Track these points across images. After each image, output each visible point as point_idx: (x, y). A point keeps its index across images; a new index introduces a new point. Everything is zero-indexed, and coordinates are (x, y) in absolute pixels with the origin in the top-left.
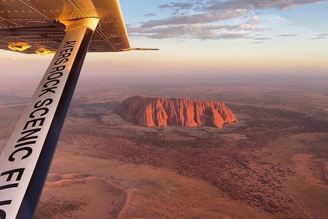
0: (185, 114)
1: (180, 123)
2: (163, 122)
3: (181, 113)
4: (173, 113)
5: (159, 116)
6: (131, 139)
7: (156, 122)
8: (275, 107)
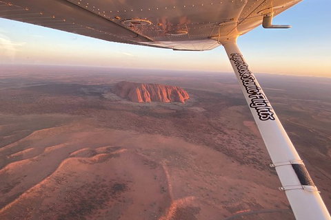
0: (162, 94)
1: (159, 100)
2: (148, 99)
3: (159, 93)
4: (154, 93)
5: (145, 95)
6: (134, 112)
7: (144, 99)
8: (206, 90)
